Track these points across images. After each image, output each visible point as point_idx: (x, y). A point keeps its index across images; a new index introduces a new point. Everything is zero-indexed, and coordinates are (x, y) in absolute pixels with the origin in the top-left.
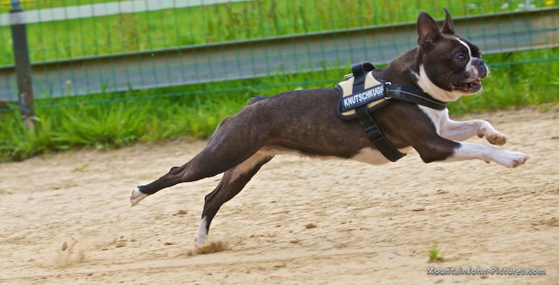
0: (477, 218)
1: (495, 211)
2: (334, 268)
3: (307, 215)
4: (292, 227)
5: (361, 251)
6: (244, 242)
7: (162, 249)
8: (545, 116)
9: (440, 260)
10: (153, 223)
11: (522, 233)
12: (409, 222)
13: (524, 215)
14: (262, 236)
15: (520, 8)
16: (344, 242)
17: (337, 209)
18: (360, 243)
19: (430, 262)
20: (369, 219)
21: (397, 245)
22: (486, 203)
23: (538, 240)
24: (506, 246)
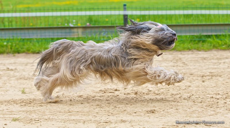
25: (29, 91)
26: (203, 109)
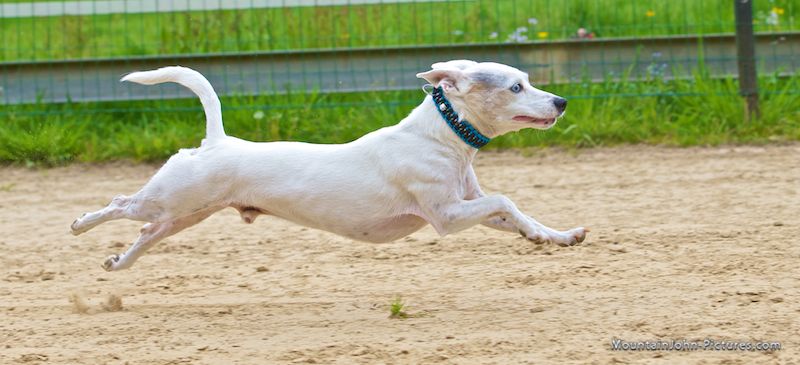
0: (447, 270)
1: (467, 263)
2: (285, 317)
3: (259, 256)
4: (242, 269)
5: (315, 300)
6: (187, 282)
7: (94, 286)
8: (528, 160)
9: (403, 316)
10: (87, 255)
11: (495, 290)
12: (371, 271)
13: (498, 270)
14: (207, 277)
15: (510, 39)
16: (298, 289)
17: (293, 252)
18: (316, 292)
19: (392, 317)
20: (327, 265)
21: (356, 296)
22: (458, 255)
23: (511, 299)
24: (476, 304)
25: (415, 308)
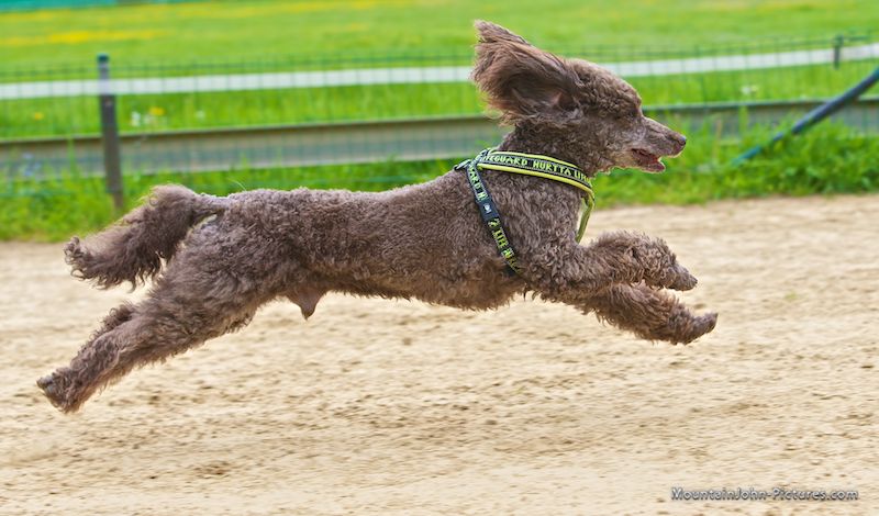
26: (407, 451)
